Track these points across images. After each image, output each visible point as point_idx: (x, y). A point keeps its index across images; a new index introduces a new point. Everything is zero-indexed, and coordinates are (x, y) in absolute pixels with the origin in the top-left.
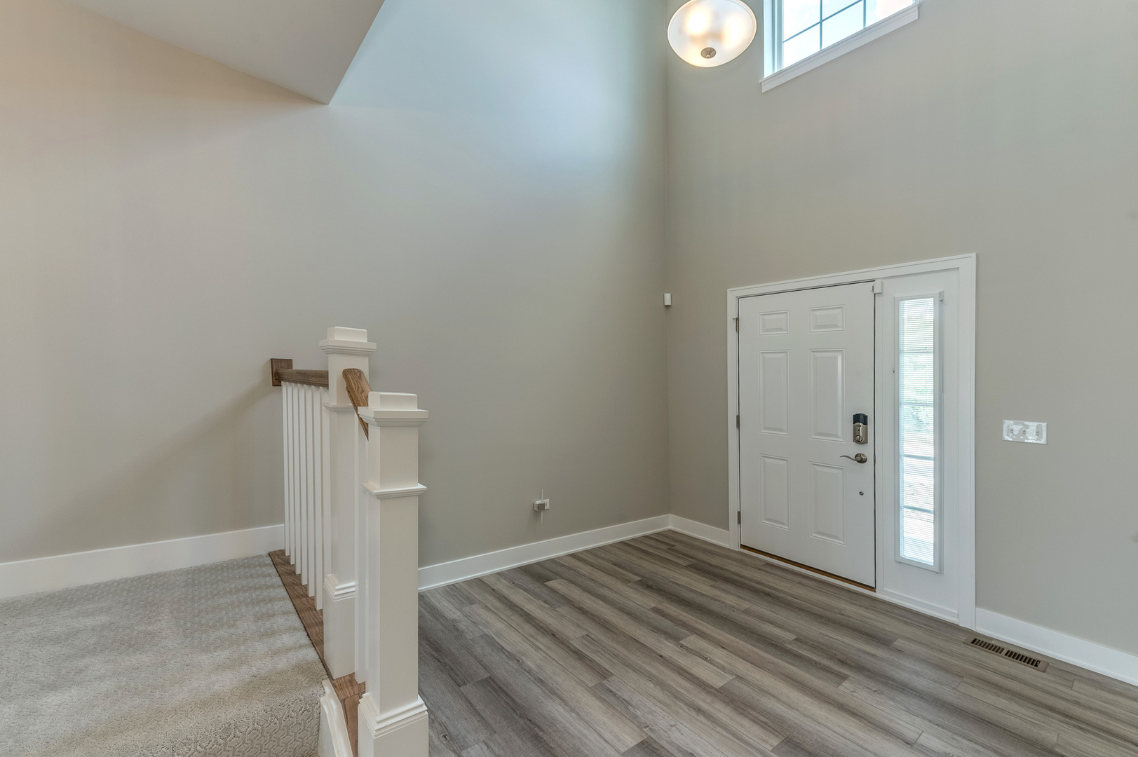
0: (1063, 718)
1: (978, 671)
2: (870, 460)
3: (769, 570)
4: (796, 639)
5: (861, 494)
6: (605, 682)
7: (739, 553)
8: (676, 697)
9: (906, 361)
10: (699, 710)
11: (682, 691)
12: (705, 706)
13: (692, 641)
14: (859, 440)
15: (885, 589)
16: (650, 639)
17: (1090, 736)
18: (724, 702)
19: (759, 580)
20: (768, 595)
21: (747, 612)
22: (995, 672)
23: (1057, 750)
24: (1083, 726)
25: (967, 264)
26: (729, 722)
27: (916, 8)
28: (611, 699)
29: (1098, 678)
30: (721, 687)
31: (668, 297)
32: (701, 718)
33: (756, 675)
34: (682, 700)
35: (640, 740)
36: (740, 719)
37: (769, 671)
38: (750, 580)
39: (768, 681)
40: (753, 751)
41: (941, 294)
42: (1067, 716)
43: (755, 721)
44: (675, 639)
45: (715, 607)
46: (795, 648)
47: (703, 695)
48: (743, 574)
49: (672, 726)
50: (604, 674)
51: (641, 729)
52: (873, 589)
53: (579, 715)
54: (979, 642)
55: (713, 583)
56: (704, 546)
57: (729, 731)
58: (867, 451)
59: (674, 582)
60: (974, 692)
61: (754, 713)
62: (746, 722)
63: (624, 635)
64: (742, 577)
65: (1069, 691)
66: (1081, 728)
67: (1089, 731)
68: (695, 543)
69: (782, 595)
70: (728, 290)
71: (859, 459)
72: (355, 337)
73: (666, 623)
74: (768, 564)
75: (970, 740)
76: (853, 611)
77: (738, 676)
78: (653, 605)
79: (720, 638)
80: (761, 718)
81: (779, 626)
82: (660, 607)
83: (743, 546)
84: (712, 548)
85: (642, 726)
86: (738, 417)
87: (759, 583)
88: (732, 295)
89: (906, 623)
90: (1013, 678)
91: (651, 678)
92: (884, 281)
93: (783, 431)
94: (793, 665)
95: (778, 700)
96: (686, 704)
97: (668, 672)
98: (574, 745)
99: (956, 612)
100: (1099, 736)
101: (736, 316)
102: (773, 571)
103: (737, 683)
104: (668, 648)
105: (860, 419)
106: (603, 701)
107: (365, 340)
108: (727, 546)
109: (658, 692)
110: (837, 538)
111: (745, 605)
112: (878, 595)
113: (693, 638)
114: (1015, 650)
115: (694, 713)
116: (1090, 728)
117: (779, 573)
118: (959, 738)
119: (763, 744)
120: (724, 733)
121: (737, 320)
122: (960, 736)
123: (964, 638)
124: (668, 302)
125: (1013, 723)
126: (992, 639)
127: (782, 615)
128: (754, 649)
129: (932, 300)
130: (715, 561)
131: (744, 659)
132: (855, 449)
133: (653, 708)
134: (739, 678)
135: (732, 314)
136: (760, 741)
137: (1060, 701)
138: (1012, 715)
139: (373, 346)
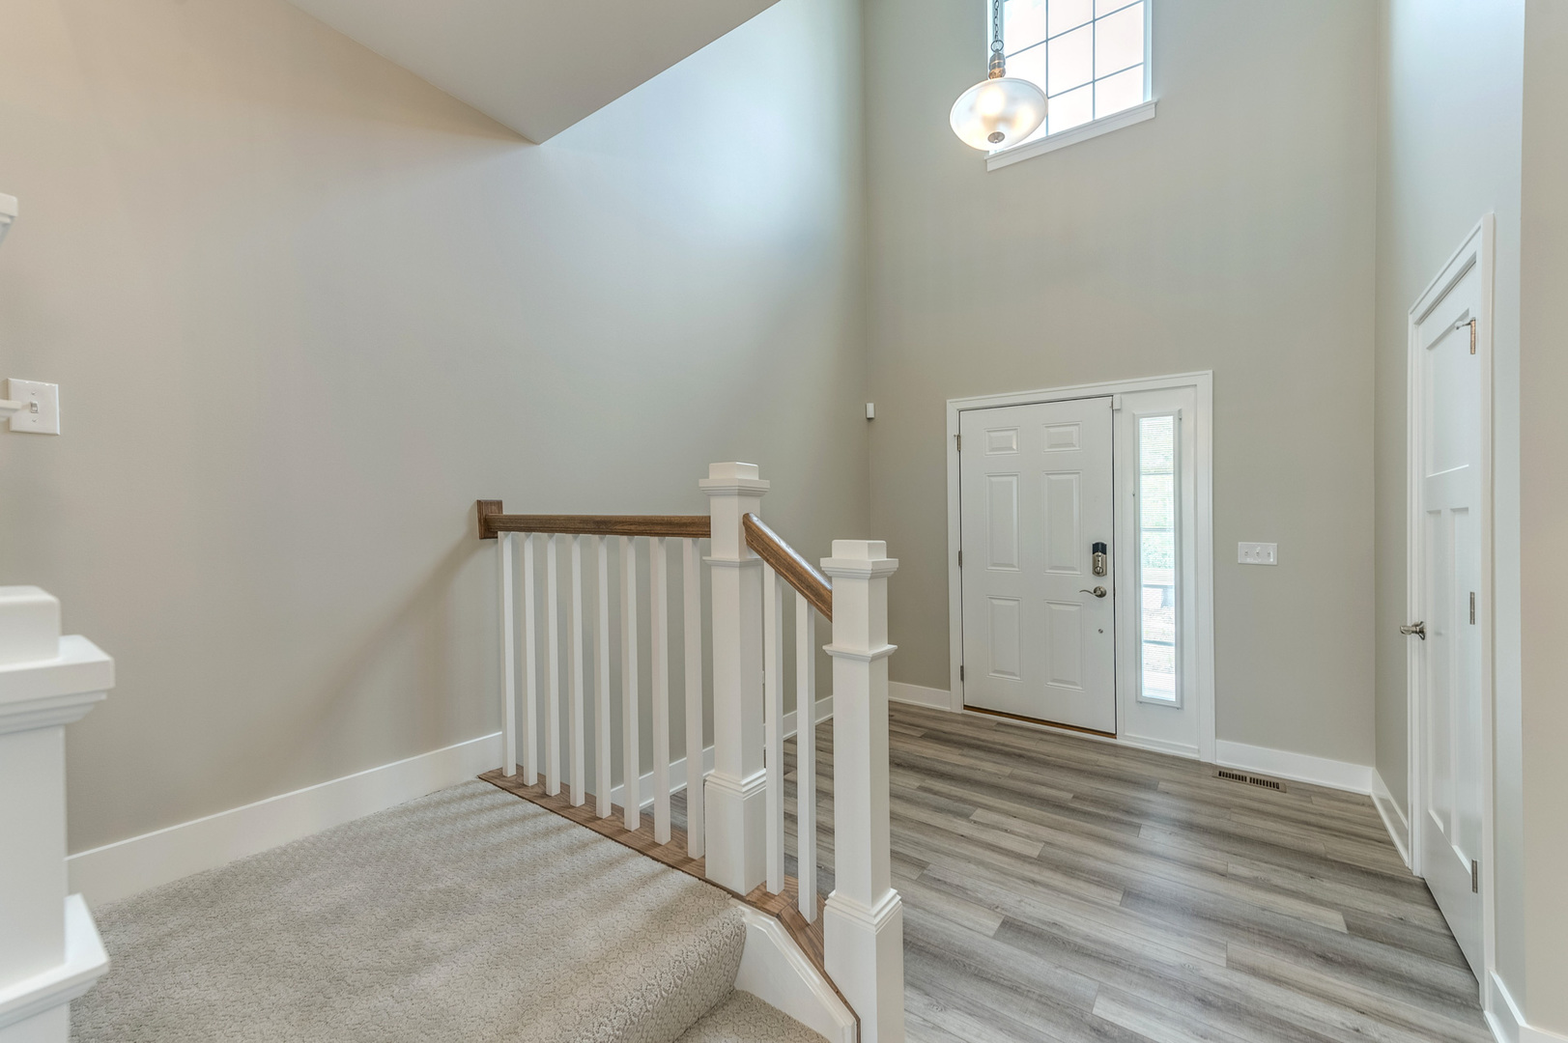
0: (1320, 830)
1: (1238, 801)
2: (1110, 593)
3: (1004, 729)
4: (1074, 797)
5: (1101, 631)
6: (925, 872)
7: (963, 715)
8: (1005, 874)
9: (1146, 483)
10: (1033, 882)
11: (1006, 866)
12: (1037, 877)
13: (979, 814)
14: (1098, 572)
15: (1126, 734)
16: (939, 820)
17: (1344, 840)
18: (1052, 870)
19: (1002, 742)
20: (1020, 756)
21: (1012, 776)
22: (1251, 799)
23: (1329, 857)
24: (1337, 834)
25: (1204, 380)
26: (1068, 887)
27: (1154, 106)
28: (943, 887)
29: (1325, 790)
30: (1039, 856)
31: (871, 407)
32: (1040, 888)
33: (1062, 838)
34: (1012, 876)
35: (1000, 921)
36: (1074, 882)
37: (1070, 832)
38: (994, 743)
39: (1077, 842)
40: (1106, 909)
41: (1180, 411)
42: (1321, 827)
43: (1088, 881)
44: (966, 816)
45: (978, 776)
46: (1076, 805)
47: (1027, 867)
48: (983, 738)
49: (1020, 901)
50: (921, 865)
51: (993, 910)
52: (1113, 736)
53: (924, 909)
54: (1225, 774)
55: (960, 751)
56: (925, 712)
57: (1073, 896)
58: (1106, 583)
59: (920, 757)
60: (1245, 820)
61: (1084, 875)
62: (1082, 884)
63: (912, 821)
64: (983, 741)
65: (1310, 805)
66: (1336, 836)
67: (1343, 837)
68: (912, 710)
69: (1034, 755)
70: (948, 401)
71: (1099, 593)
72: (746, 473)
73: (943, 802)
74: (1000, 724)
75: (1266, 863)
76: (1104, 760)
77: (1047, 843)
78: (917, 784)
79: (1006, 807)
80: (1092, 877)
81: (1052, 787)
82: (924, 784)
83: (966, 707)
84: (933, 714)
85: (993, 908)
86: (960, 553)
87: (1003, 745)
88: (952, 406)
89: (1157, 765)
90: (1266, 802)
91: (968, 859)
92: (1123, 396)
93: (1014, 567)
94: (1088, 823)
95: (1097, 858)
96: (1018, 878)
97: (980, 850)
98: (942, 939)
99: (1196, 747)
100: (1350, 839)
101: (957, 433)
102: (1010, 731)
103: (1050, 849)
104: (962, 827)
105: (1099, 548)
106: (938, 891)
107: (756, 478)
108: (947, 709)
109: (982, 871)
110: (1074, 684)
111: (1007, 770)
112: (1119, 741)
113: (979, 811)
114: (1256, 777)
115: (1032, 886)
116: (1342, 835)
117: (1016, 732)
118: (1257, 863)
119: (1110, 901)
120: (1070, 898)
121: (959, 437)
122: (1257, 860)
123: (1210, 773)
124: (871, 414)
125: (1287, 841)
126: (1232, 770)
127: (1046, 775)
128: (1044, 813)
129: (1170, 419)
130: (946, 727)
131: (1040, 824)
132: (1093, 582)
133: (991, 888)
134: (1048, 843)
135: (952, 431)
136: (1105, 899)
137: (1309, 815)
138: (1283, 834)
139: (766, 484)
